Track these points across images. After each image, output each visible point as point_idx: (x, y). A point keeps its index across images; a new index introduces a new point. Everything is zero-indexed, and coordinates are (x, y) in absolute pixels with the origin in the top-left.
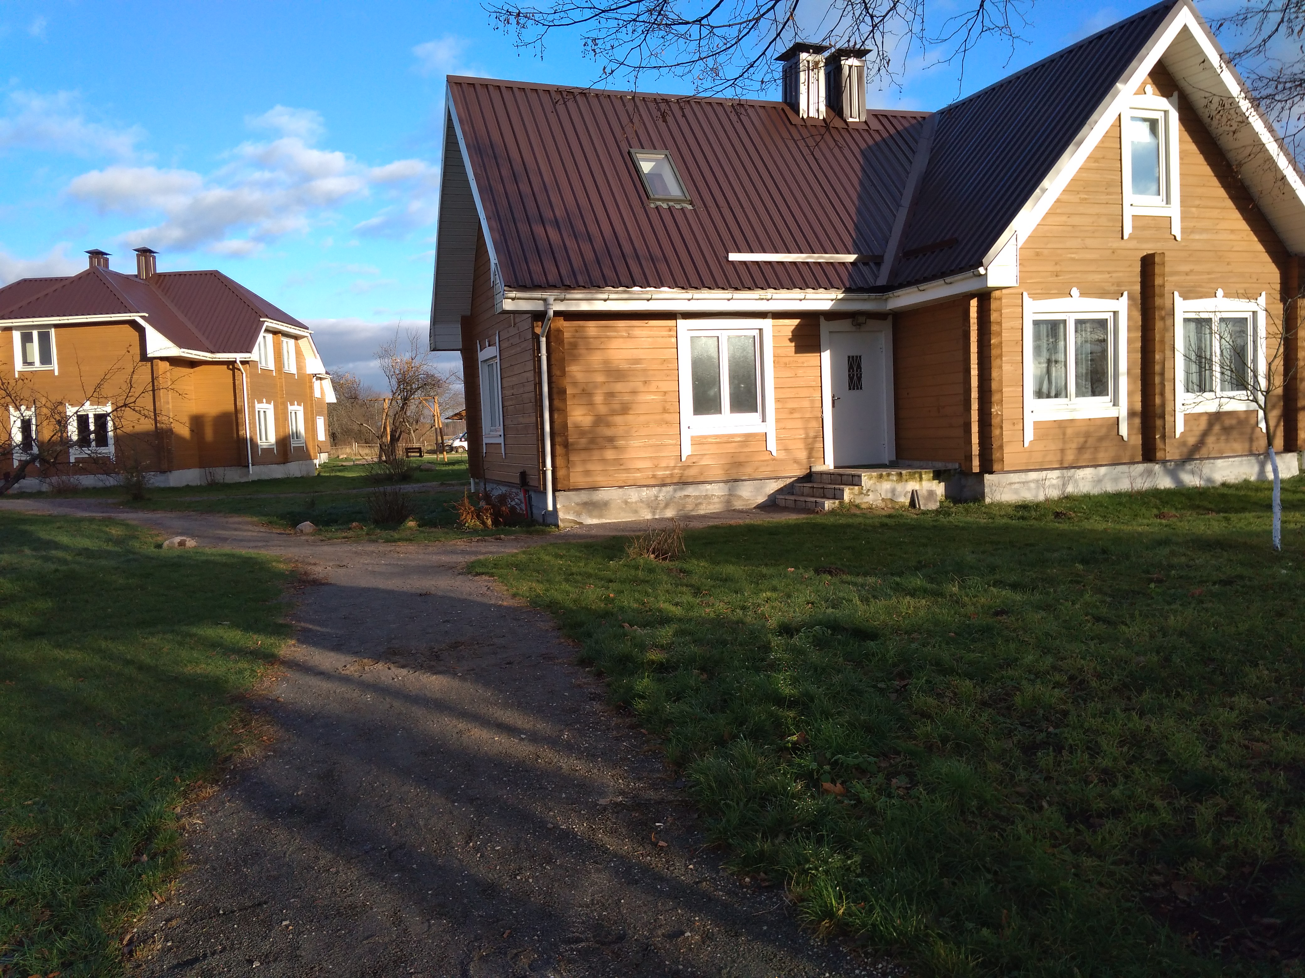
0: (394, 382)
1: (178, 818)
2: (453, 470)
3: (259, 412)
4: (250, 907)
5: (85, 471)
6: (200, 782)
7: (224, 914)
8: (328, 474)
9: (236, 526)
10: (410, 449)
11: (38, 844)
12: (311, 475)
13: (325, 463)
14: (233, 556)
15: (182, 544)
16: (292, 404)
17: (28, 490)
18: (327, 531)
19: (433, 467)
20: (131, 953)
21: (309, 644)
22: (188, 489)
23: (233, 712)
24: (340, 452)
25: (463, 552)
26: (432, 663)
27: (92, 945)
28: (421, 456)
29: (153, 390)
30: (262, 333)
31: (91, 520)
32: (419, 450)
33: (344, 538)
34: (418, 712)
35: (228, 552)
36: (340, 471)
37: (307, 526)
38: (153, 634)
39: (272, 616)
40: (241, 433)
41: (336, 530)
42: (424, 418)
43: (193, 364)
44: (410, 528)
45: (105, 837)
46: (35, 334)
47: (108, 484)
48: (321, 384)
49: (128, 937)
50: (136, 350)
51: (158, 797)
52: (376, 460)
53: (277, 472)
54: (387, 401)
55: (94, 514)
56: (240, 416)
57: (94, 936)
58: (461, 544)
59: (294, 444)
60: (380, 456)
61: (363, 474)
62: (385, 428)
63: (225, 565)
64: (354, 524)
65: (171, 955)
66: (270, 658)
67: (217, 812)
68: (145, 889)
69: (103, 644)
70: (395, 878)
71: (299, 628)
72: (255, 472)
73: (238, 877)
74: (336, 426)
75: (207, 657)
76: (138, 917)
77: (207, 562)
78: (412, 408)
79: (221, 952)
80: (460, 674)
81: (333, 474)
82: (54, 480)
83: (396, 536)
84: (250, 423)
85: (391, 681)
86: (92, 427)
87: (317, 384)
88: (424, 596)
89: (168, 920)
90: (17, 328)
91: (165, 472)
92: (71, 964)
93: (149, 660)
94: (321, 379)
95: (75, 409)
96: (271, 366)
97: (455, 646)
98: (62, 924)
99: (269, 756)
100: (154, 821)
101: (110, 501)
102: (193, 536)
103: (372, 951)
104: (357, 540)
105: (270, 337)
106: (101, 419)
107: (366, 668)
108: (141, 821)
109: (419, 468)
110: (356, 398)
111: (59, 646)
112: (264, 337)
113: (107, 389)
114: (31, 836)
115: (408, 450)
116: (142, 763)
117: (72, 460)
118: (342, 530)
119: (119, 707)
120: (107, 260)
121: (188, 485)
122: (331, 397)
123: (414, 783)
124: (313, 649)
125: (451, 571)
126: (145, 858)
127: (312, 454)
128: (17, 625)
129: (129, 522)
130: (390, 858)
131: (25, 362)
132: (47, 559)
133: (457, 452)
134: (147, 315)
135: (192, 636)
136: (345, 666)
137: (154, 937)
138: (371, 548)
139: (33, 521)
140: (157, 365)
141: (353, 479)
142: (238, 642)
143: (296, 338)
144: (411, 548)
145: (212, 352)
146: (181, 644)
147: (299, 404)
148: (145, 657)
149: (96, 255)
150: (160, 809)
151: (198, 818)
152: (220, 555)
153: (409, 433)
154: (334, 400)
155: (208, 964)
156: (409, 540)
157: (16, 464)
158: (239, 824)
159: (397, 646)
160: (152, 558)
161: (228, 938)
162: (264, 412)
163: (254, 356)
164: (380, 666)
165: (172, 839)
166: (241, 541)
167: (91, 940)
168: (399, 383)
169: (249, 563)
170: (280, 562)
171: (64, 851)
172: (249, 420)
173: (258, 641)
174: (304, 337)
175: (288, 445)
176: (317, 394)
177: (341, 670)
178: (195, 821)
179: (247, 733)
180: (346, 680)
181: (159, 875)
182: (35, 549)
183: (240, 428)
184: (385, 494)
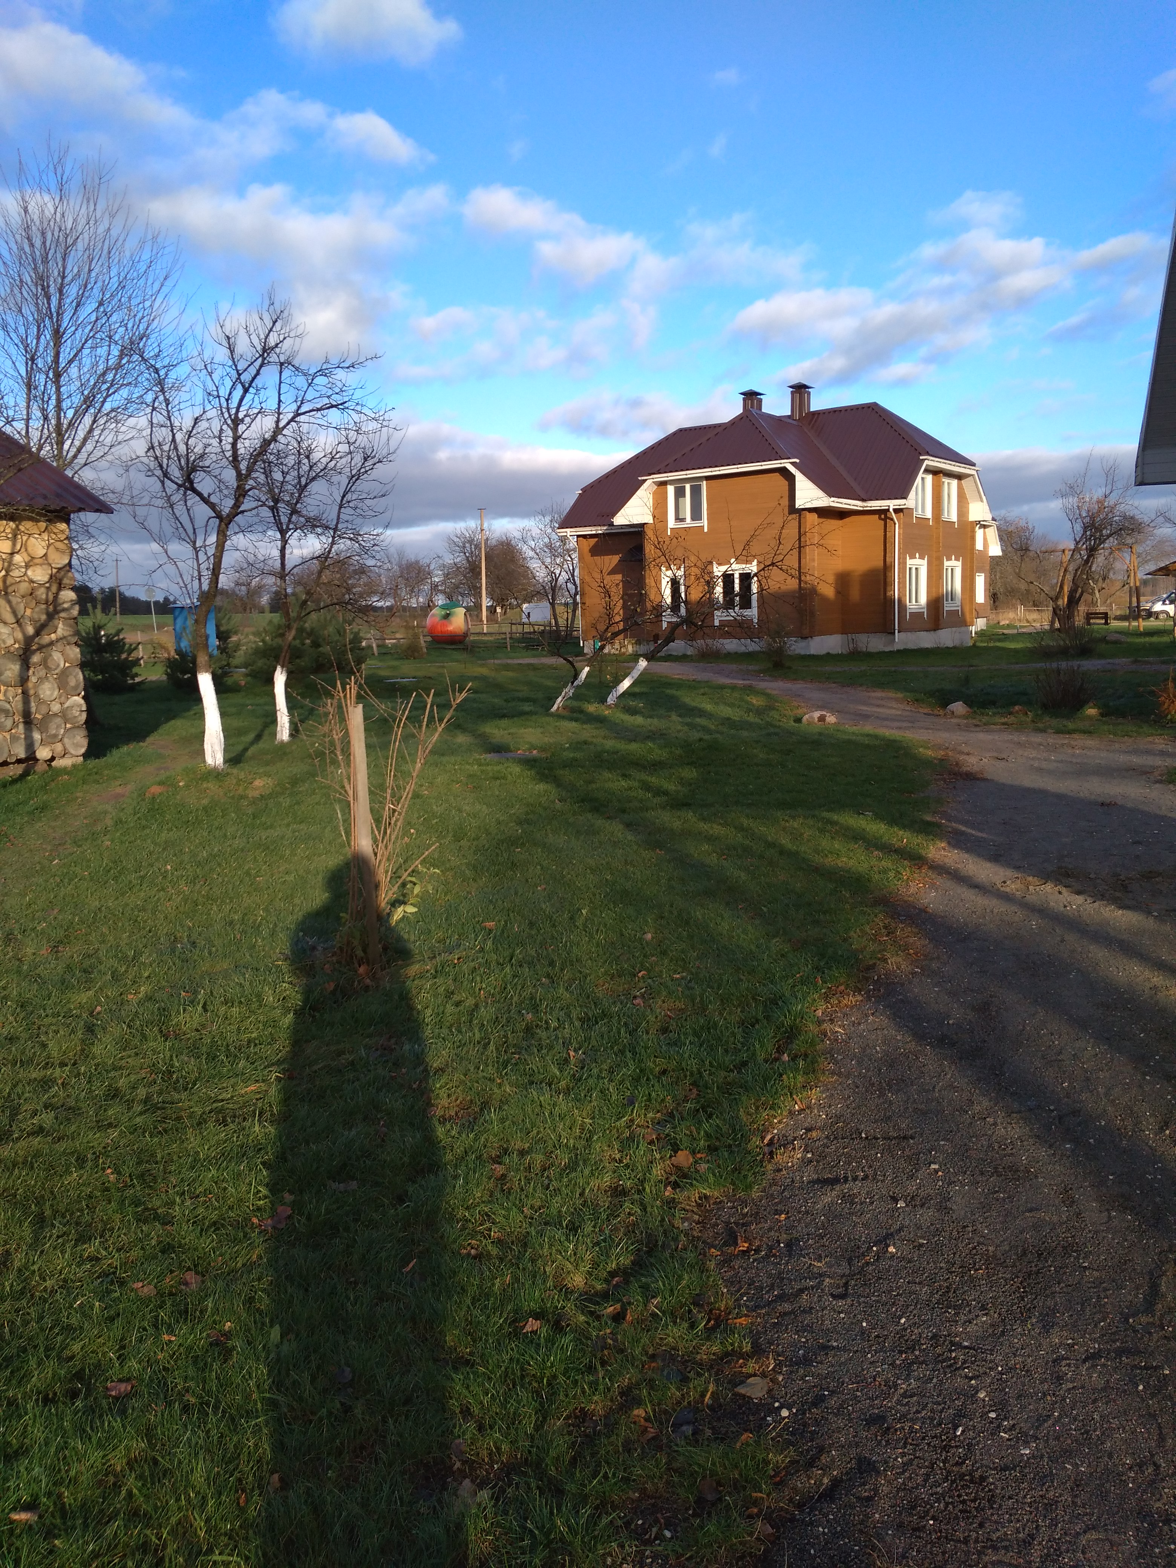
0: (1078, 528)
1: (820, 1022)
2: (1151, 644)
3: (910, 569)
4: (895, 1138)
5: (729, 635)
6: (842, 988)
7: (867, 1138)
8: (986, 644)
9: (880, 702)
10: (1092, 614)
11: (686, 1020)
12: (965, 645)
13: (982, 630)
14: (876, 737)
15: (822, 719)
16: (949, 559)
17: (675, 653)
18: (983, 714)
19: (1123, 638)
20: (771, 1153)
21: (962, 849)
22: (828, 657)
23: (876, 916)
24: (1001, 617)
25: (1162, 753)
26: (1118, 894)
27: (736, 1135)
28: (1106, 623)
29: (800, 547)
30: (921, 474)
31: (734, 688)
32: (1105, 616)
33: (1003, 724)
34: (1099, 953)
35: (871, 732)
36: (999, 640)
37: (958, 707)
38: (793, 818)
39: (918, 811)
40: (889, 594)
41: (994, 714)
42: (1114, 573)
43: (842, 514)
44: (1090, 718)
45: (748, 1025)
46: (688, 487)
47: (751, 649)
48: (985, 533)
49: (769, 1137)
50: (785, 502)
51: (800, 995)
52: (1047, 627)
53: (926, 640)
54: (1067, 552)
55: (735, 681)
56: (888, 574)
57: (737, 1127)
58: (1160, 743)
59: (948, 606)
60: (1052, 623)
61: (1029, 645)
62: (1062, 587)
63: (868, 746)
64: (1017, 708)
65: (810, 1168)
66: (917, 860)
67: (859, 1024)
68: (786, 1091)
69: (745, 822)
70: (1067, 1149)
71: (950, 829)
72: (901, 640)
73: (881, 1100)
74: (999, 584)
75: (849, 849)
76: (778, 1118)
77: (849, 742)
78: (1100, 560)
79: (863, 1179)
80: (1156, 914)
81: (991, 644)
82: (700, 642)
83: (1071, 725)
84: (899, 582)
85: (1062, 909)
86: (737, 588)
87: (979, 533)
88: (1107, 806)
89: (808, 1130)
90: (672, 482)
91: (806, 638)
92: (716, 1149)
93: (790, 846)
94: (985, 527)
95: (723, 568)
96: (929, 514)
97: (1149, 876)
98: (708, 1106)
99: (915, 972)
100: (795, 1020)
101: (750, 668)
102: (832, 711)
103: (1036, 1227)
104: (1020, 727)
105: (929, 478)
106: (746, 578)
107: (1031, 888)
108: (783, 1018)
109: (1104, 640)
110: (1027, 550)
111: (704, 819)
112: (923, 479)
113: (755, 548)
114: (680, 1010)
115: (1089, 616)
116: (783, 956)
117: (717, 623)
118: (1002, 715)
119: (760, 892)
120: (760, 401)
121: (828, 653)
122: (995, 550)
123: (1092, 1040)
124: (966, 856)
125: (1144, 777)
126: (786, 1057)
127: (968, 619)
128: (666, 793)
129: (769, 691)
130: (1060, 1123)
131: (679, 519)
132: (692, 726)
133: (1157, 618)
134: (798, 461)
135: (833, 823)
136: (1005, 882)
137: (794, 1144)
138: (1037, 738)
139: (679, 685)
140: (805, 518)
141: (1016, 651)
142: (881, 837)
143: (959, 477)
144: (1090, 742)
145: (863, 500)
146: (822, 831)
147: (957, 559)
148: (785, 841)
149: (751, 397)
150: (801, 1009)
151: (840, 1026)
152: (862, 735)
153: (1093, 593)
154: (1000, 553)
155: (850, 1189)
156: (1088, 732)
157: (665, 625)
158: (884, 1043)
159: (1070, 866)
160: (793, 734)
161: (871, 1167)
162: (916, 569)
163: (909, 502)
164: (1049, 887)
165: (813, 1044)
166: (886, 719)
167: (734, 1130)
168: (1085, 529)
169: (893, 748)
170: (928, 748)
171: (709, 1033)
172: (899, 578)
173: (903, 838)
174: (968, 476)
175: (941, 609)
176: (979, 546)
177: (999, 886)
178: (837, 1029)
179: (892, 942)
180: (1007, 898)
181: (800, 1079)
182: (680, 716)
183: (888, 588)
184: (1058, 671)
